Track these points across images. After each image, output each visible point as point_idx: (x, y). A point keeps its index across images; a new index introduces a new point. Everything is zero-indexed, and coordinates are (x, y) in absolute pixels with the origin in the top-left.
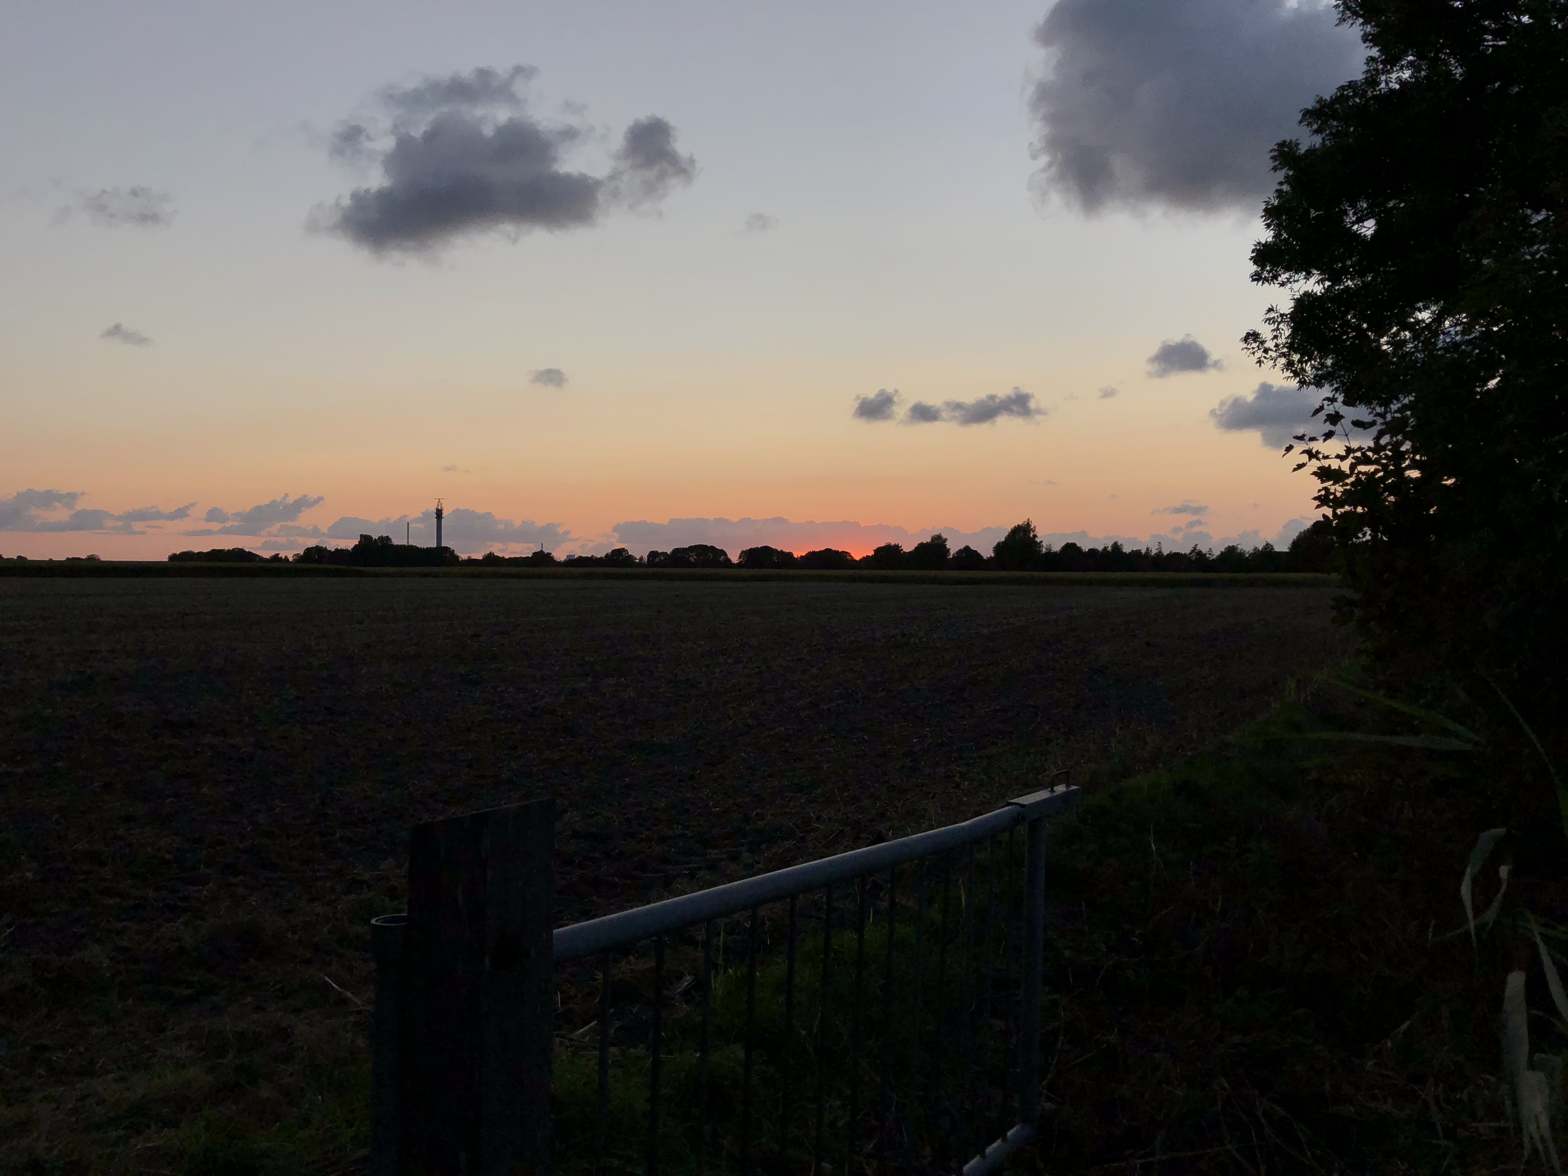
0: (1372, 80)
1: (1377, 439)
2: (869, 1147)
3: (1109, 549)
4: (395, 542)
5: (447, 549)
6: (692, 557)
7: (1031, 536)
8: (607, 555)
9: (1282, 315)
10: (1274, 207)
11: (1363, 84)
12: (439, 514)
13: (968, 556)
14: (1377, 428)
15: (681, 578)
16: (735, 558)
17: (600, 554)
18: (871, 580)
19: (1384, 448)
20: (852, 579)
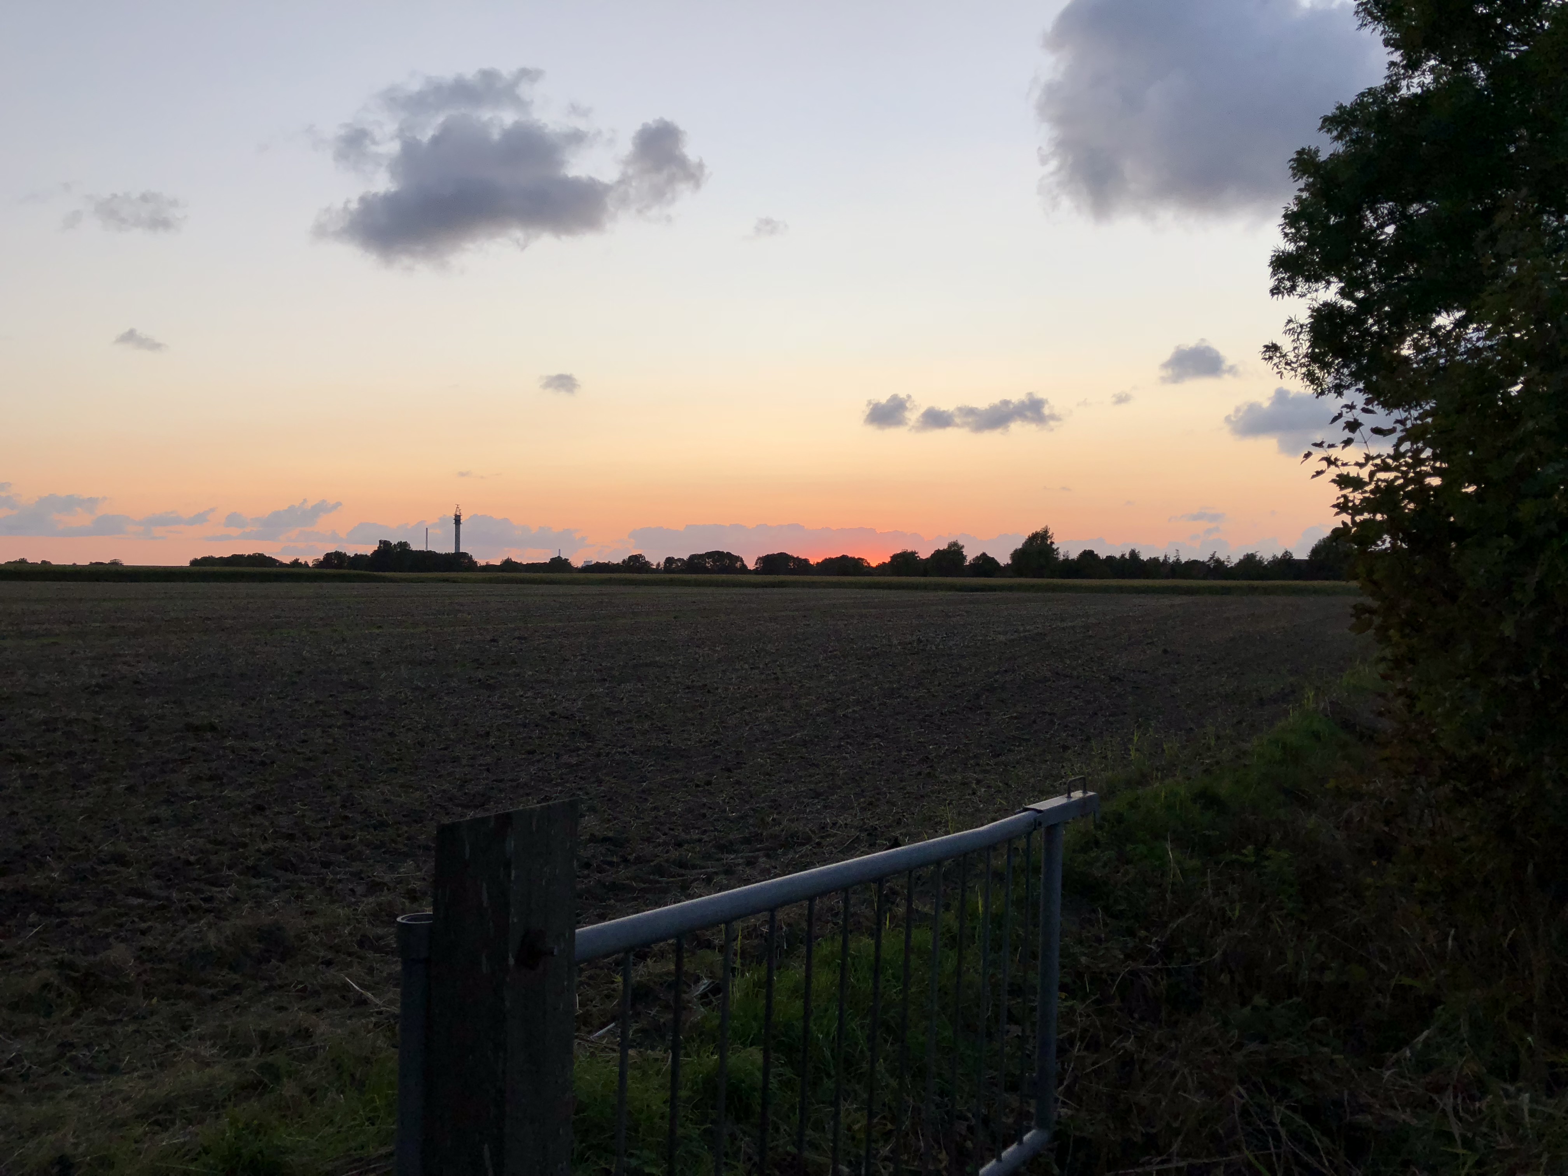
0: (1393, 88)
1: (1397, 446)
2: (885, 1151)
3: (1127, 556)
4: (414, 547)
5: (465, 554)
6: (709, 563)
7: (1049, 543)
8: (624, 561)
9: (1302, 326)
10: (1294, 213)
11: (1382, 90)
12: (457, 520)
13: (985, 564)
14: (1398, 434)
15: (698, 584)
16: (751, 565)
17: (617, 559)
18: (890, 586)
19: (1403, 455)
20: (870, 586)
